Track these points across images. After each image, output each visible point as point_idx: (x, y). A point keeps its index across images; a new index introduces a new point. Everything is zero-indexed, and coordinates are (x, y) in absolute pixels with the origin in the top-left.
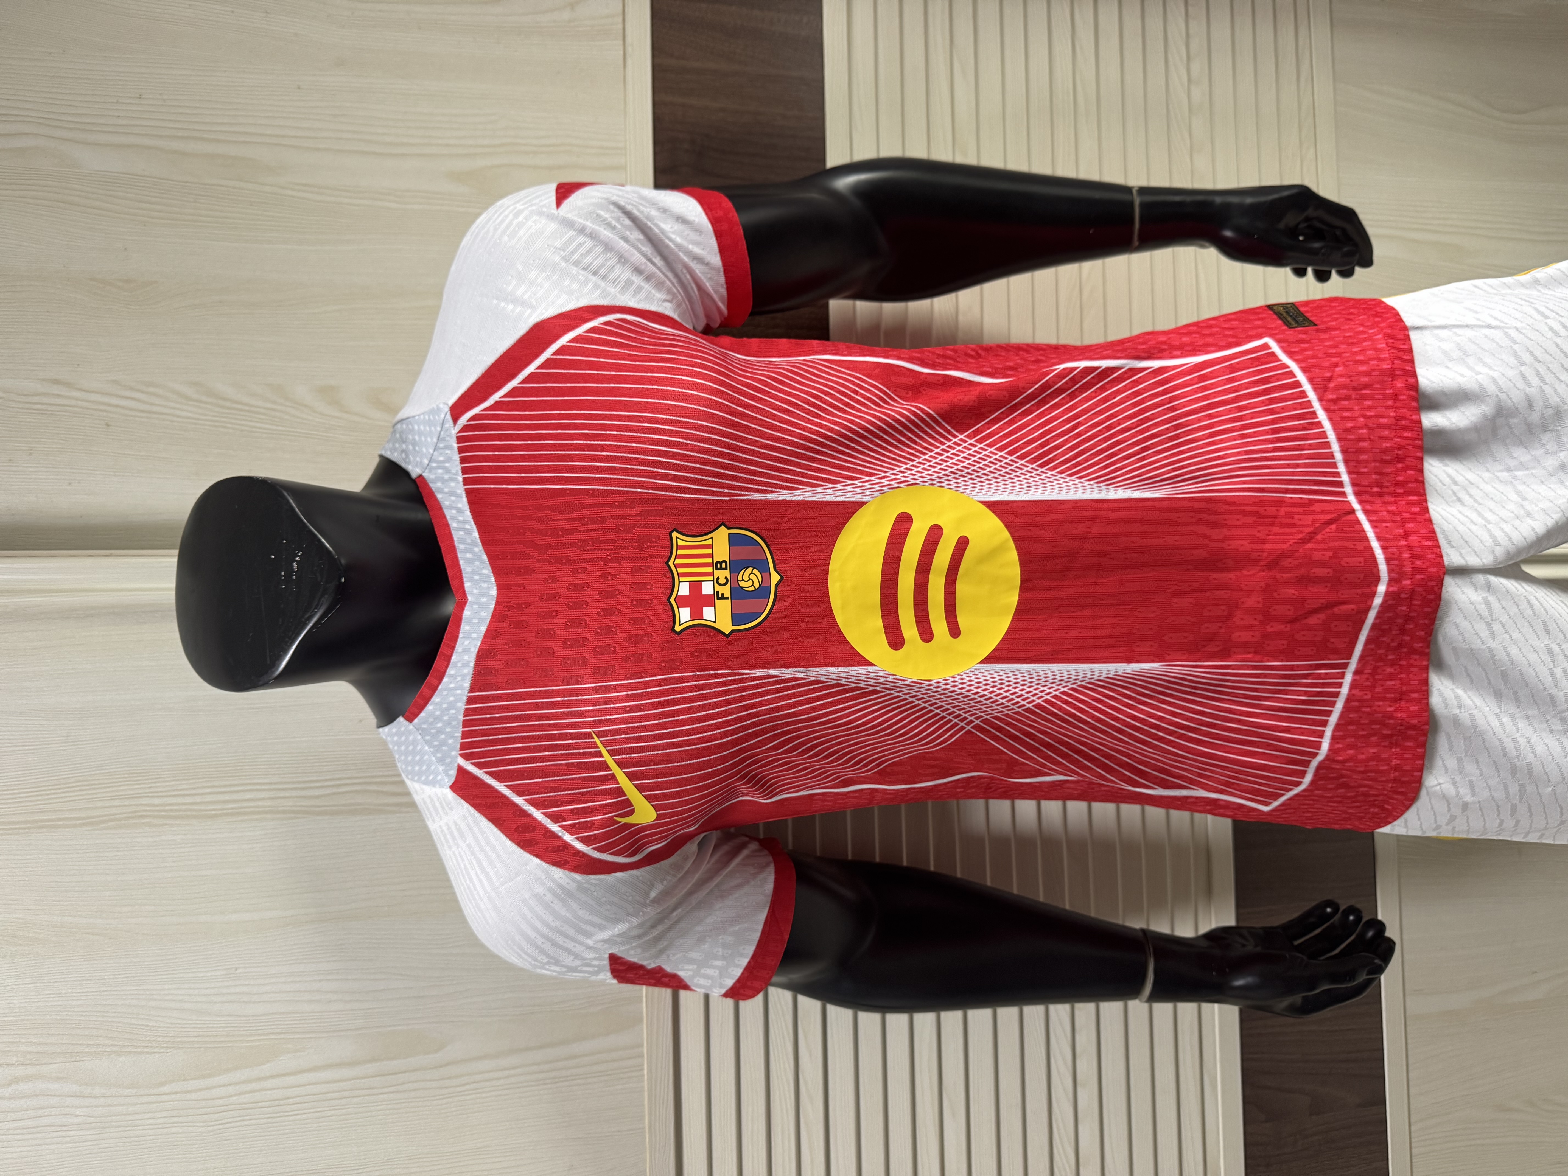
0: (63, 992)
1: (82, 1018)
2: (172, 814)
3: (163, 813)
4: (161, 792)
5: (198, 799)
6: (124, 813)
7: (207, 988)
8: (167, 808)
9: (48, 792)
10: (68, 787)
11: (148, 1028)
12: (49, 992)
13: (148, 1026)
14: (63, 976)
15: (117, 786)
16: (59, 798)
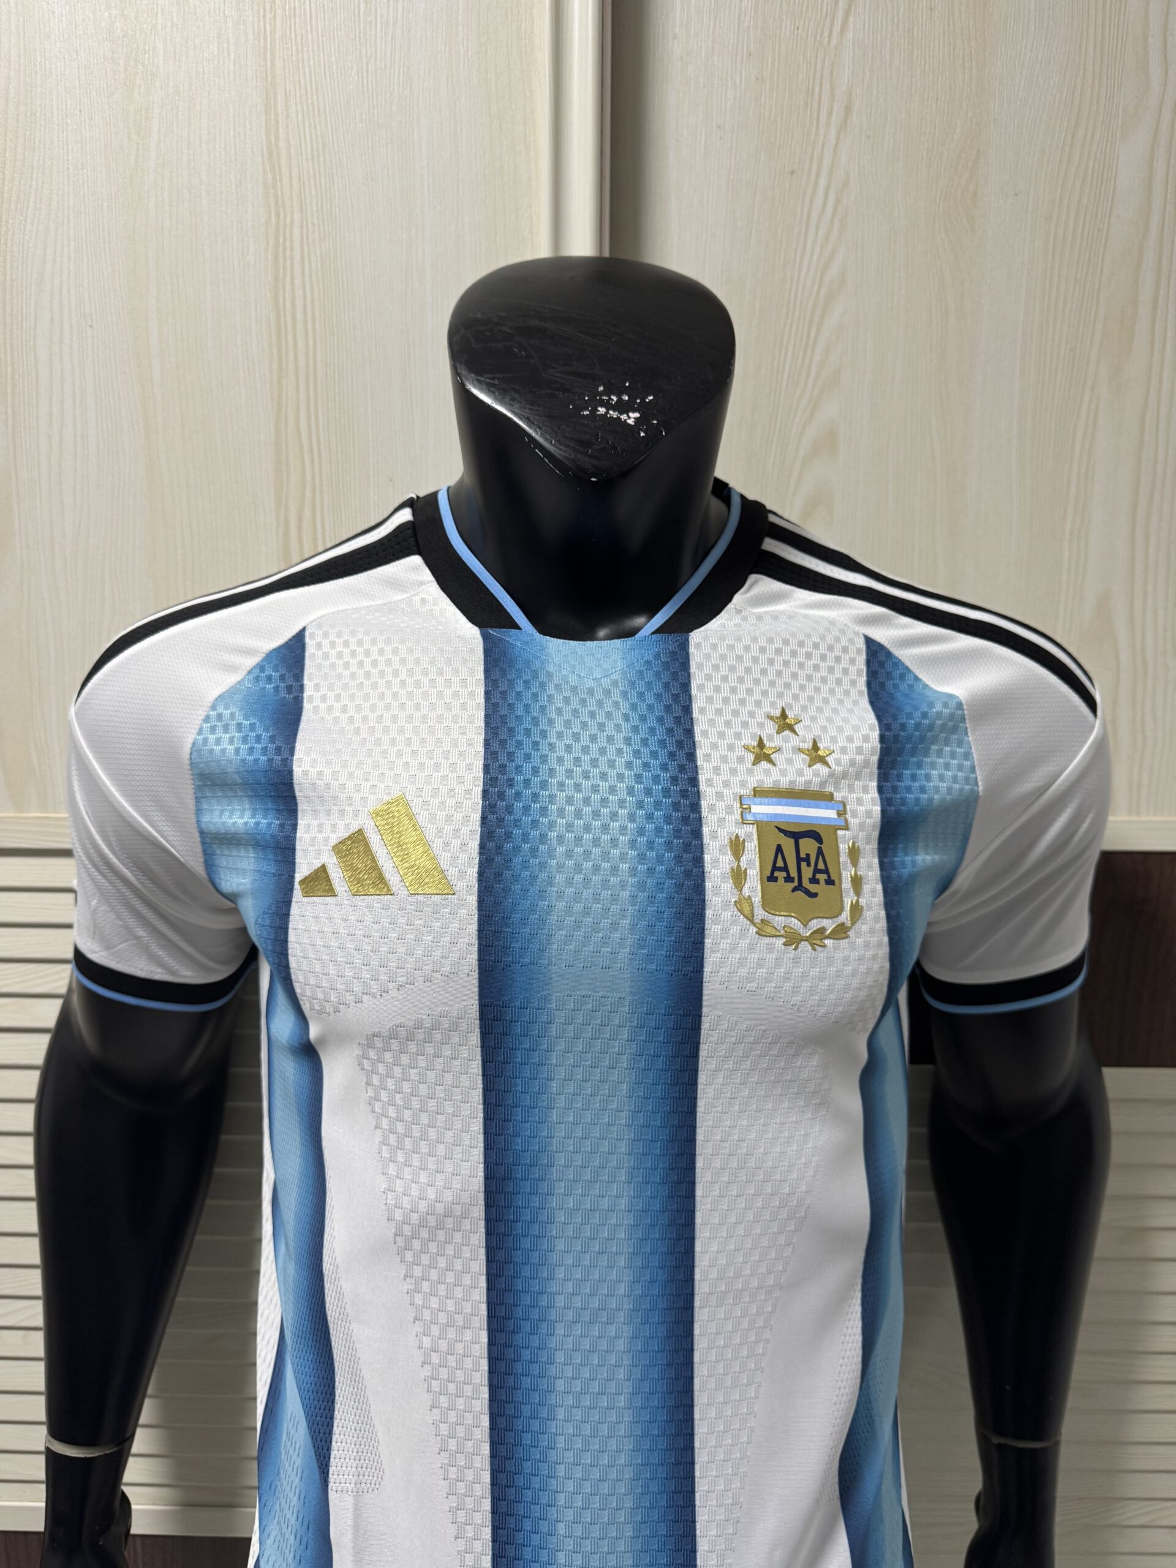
0: (69, 121)
1: (37, 144)
2: (281, 250)
3: (281, 239)
4: (308, 238)
5: (298, 282)
6: (282, 192)
7: (69, 291)
8: (288, 244)
9: (310, 101)
10: (315, 126)
11: (23, 222)
12: (68, 103)
13: (26, 221)
14: (87, 121)
15: (316, 184)
16: (303, 117)
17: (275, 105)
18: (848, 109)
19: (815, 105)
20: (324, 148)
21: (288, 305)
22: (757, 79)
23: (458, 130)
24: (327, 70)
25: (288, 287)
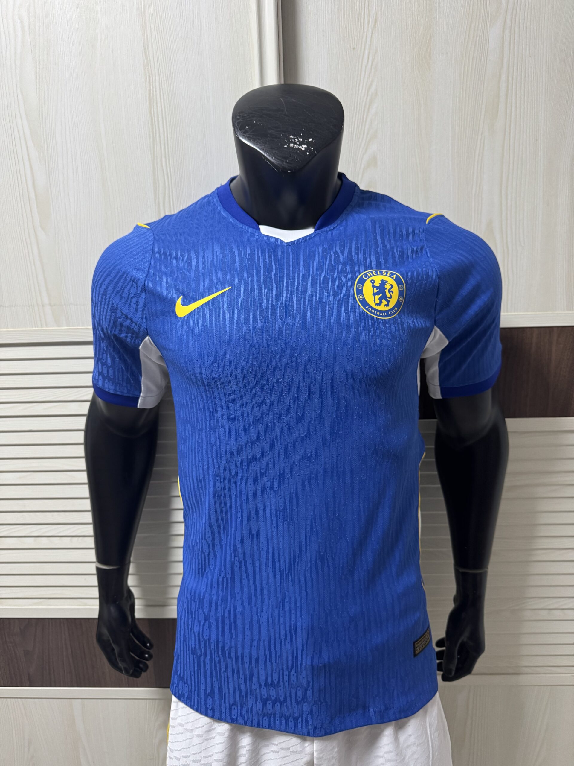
2: (151, 92)
3: (151, 88)
4: (162, 86)
5: (159, 104)
6: (151, 68)
7: (68, 113)
8: (154, 89)
9: (160, 30)
10: (163, 39)
15: (164, 64)
16: (158, 36)
17: (146, 32)
18: (376, 21)
19: (362, 20)
20: (167, 49)
21: (155, 115)
22: (338, 10)
23: (220, 38)
24: (167, 17)
25: (155, 107)
